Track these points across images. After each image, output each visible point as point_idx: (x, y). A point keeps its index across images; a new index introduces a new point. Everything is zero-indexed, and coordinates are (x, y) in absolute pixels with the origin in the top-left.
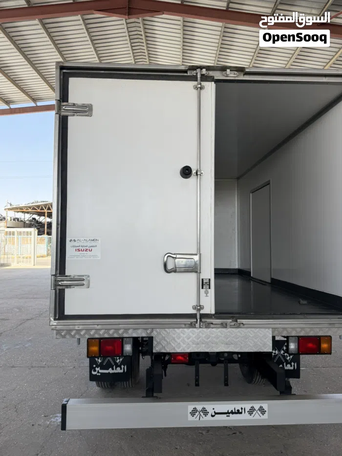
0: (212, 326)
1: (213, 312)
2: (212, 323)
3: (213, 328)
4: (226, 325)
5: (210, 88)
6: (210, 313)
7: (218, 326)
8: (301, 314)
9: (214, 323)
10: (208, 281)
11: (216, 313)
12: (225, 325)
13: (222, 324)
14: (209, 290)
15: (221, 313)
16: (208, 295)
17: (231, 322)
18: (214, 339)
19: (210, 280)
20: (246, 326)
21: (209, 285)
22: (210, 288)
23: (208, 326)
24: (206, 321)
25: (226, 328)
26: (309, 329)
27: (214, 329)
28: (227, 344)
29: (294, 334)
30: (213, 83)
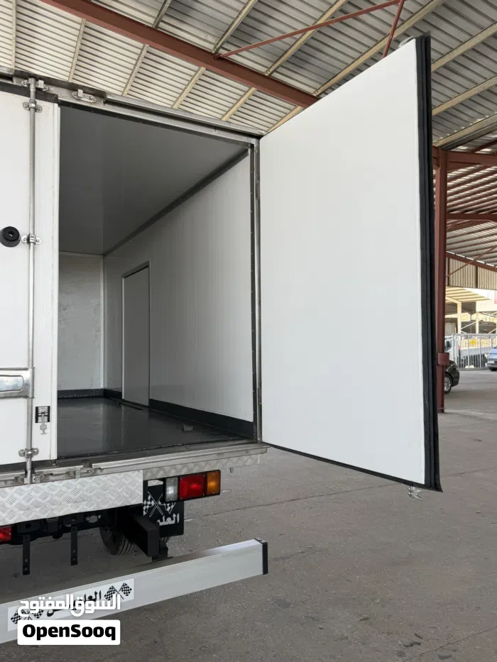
0: (51, 478)
1: (54, 457)
2: (52, 474)
3: (53, 481)
4: (75, 473)
5: (51, 113)
6: (48, 459)
7: (61, 477)
8: (183, 445)
9: (54, 473)
10: (46, 410)
11: (59, 458)
12: (72, 475)
13: (68, 473)
14: (48, 424)
15: (66, 458)
16: (46, 431)
17: (82, 469)
18: (56, 498)
19: (49, 407)
20: (105, 471)
21: (48, 416)
22: (49, 421)
23: (45, 479)
24: (42, 472)
25: (74, 478)
26: (193, 465)
27: (55, 483)
28: (76, 502)
29: (173, 473)
30: (56, 105)
